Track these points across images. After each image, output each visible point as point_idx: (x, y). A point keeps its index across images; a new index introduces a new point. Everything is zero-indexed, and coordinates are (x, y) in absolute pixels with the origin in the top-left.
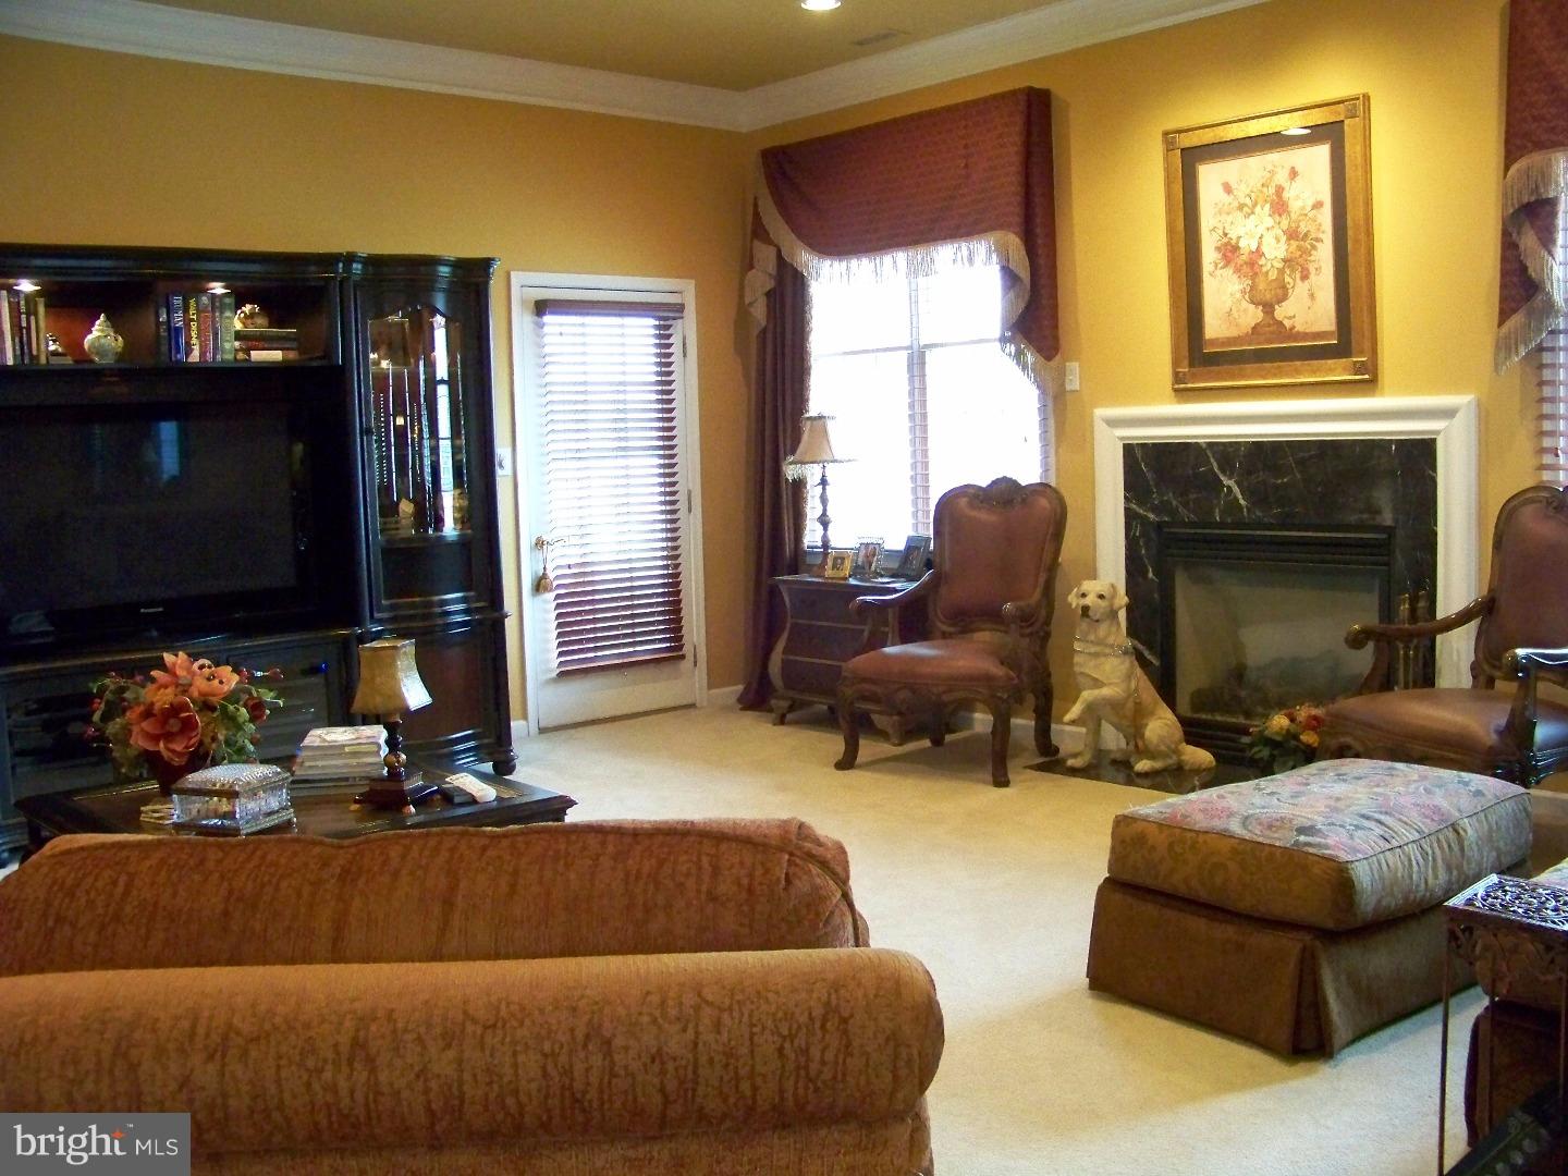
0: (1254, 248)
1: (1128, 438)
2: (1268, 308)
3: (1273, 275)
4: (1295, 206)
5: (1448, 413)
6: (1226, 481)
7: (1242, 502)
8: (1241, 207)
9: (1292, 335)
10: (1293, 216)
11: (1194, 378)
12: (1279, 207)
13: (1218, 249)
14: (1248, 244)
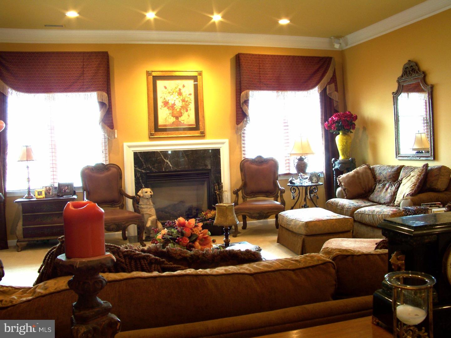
0: (173, 103)
1: (135, 151)
2: (177, 118)
3: (178, 110)
4: (184, 94)
5: (223, 143)
6: (166, 161)
7: (171, 166)
8: (169, 93)
9: (183, 124)
10: (184, 96)
11: (156, 135)
12: (180, 94)
13: (163, 102)
14: (171, 102)
